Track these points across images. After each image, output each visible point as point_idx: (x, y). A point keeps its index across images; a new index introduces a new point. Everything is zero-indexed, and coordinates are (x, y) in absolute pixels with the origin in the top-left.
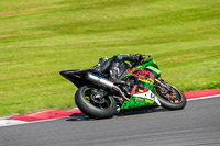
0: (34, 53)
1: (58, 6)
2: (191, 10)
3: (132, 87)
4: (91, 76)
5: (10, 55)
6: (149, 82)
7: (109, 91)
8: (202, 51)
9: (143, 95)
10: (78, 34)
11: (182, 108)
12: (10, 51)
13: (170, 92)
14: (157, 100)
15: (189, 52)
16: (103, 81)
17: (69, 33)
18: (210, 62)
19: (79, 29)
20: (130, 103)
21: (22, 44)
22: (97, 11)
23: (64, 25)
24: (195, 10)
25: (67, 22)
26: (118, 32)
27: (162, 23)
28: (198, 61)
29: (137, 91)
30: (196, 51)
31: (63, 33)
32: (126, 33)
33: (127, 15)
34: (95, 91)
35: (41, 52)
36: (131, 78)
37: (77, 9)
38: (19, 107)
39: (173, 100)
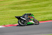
0: (7, 13)
1: (12, 4)
2: (38, 5)
3: (29, 20)
4: (21, 18)
5: (2, 13)
6: (32, 19)
7: (25, 21)
8: (40, 13)
9: (31, 22)
10: (16, 9)
11: (38, 24)
12: (2, 12)
13: (36, 21)
14: (34, 23)
15: (38, 14)
16: (23, 19)
17: (14, 9)
18: (42, 16)
19: (16, 8)
20: (29, 23)
21: (5, 11)
22: (20, 5)
23: (13, 8)
24: (39, 5)
25: (14, 7)
26: (24, 9)
27: (33, 8)
28: (39, 15)
29: (30, 21)
30: (39, 13)
31: (13, 9)
32: (25, 9)
33: (26, 6)
34: (22, 20)
35: (8, 13)
36: (29, 18)
37: (16, 4)
38: (4, 24)
39: (37, 23)
